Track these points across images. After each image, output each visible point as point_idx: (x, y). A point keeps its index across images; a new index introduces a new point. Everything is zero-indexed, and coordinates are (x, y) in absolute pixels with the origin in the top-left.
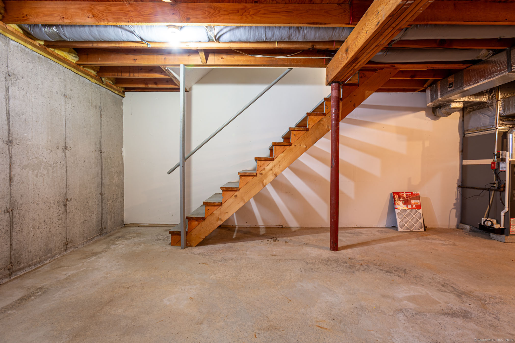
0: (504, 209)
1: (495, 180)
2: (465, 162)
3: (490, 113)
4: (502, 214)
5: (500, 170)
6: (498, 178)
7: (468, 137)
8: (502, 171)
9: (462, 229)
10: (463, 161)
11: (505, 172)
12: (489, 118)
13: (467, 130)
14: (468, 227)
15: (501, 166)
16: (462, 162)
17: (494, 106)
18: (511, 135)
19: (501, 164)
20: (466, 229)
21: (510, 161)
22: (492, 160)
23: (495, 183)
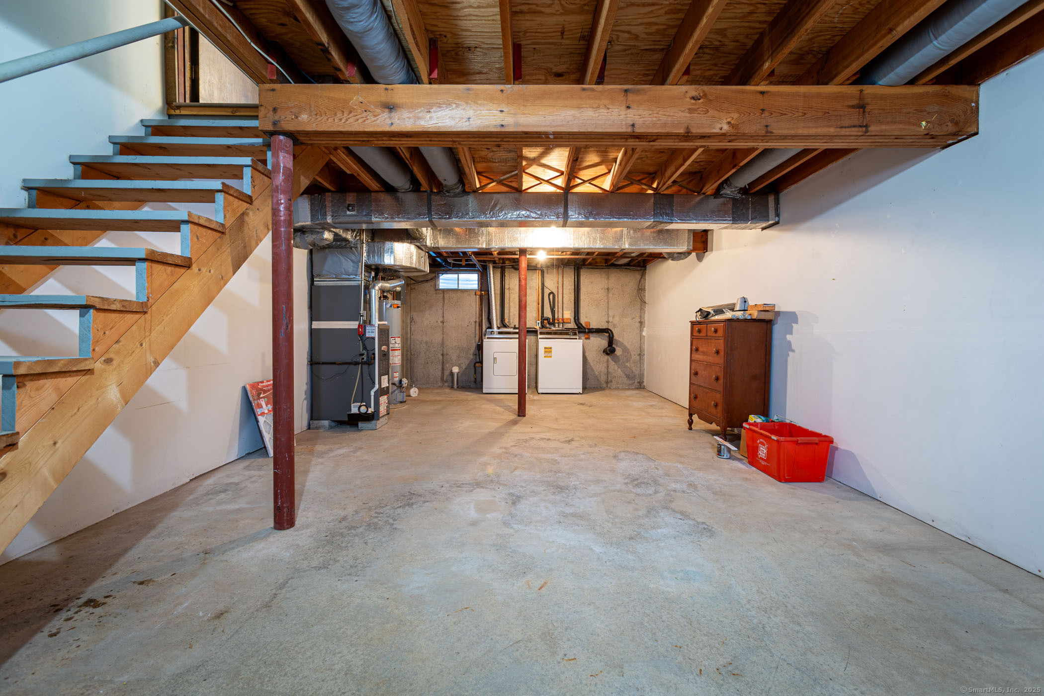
0: (374, 387)
1: (362, 351)
2: (316, 325)
3: (353, 258)
4: (372, 393)
5: (367, 336)
6: (365, 348)
7: (319, 287)
8: (368, 338)
9: (317, 428)
10: (313, 322)
11: (373, 338)
12: (352, 264)
13: (319, 276)
14: (326, 423)
15: (367, 331)
16: (311, 324)
17: (359, 248)
18: (374, 290)
19: (368, 328)
20: (323, 426)
21: (379, 325)
22: (357, 323)
23: (363, 355)
